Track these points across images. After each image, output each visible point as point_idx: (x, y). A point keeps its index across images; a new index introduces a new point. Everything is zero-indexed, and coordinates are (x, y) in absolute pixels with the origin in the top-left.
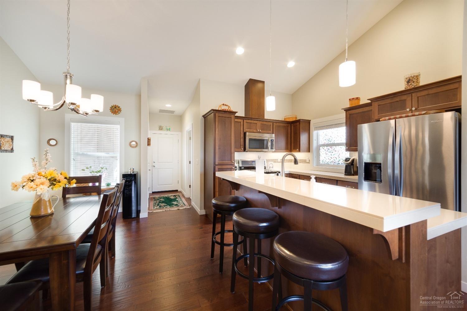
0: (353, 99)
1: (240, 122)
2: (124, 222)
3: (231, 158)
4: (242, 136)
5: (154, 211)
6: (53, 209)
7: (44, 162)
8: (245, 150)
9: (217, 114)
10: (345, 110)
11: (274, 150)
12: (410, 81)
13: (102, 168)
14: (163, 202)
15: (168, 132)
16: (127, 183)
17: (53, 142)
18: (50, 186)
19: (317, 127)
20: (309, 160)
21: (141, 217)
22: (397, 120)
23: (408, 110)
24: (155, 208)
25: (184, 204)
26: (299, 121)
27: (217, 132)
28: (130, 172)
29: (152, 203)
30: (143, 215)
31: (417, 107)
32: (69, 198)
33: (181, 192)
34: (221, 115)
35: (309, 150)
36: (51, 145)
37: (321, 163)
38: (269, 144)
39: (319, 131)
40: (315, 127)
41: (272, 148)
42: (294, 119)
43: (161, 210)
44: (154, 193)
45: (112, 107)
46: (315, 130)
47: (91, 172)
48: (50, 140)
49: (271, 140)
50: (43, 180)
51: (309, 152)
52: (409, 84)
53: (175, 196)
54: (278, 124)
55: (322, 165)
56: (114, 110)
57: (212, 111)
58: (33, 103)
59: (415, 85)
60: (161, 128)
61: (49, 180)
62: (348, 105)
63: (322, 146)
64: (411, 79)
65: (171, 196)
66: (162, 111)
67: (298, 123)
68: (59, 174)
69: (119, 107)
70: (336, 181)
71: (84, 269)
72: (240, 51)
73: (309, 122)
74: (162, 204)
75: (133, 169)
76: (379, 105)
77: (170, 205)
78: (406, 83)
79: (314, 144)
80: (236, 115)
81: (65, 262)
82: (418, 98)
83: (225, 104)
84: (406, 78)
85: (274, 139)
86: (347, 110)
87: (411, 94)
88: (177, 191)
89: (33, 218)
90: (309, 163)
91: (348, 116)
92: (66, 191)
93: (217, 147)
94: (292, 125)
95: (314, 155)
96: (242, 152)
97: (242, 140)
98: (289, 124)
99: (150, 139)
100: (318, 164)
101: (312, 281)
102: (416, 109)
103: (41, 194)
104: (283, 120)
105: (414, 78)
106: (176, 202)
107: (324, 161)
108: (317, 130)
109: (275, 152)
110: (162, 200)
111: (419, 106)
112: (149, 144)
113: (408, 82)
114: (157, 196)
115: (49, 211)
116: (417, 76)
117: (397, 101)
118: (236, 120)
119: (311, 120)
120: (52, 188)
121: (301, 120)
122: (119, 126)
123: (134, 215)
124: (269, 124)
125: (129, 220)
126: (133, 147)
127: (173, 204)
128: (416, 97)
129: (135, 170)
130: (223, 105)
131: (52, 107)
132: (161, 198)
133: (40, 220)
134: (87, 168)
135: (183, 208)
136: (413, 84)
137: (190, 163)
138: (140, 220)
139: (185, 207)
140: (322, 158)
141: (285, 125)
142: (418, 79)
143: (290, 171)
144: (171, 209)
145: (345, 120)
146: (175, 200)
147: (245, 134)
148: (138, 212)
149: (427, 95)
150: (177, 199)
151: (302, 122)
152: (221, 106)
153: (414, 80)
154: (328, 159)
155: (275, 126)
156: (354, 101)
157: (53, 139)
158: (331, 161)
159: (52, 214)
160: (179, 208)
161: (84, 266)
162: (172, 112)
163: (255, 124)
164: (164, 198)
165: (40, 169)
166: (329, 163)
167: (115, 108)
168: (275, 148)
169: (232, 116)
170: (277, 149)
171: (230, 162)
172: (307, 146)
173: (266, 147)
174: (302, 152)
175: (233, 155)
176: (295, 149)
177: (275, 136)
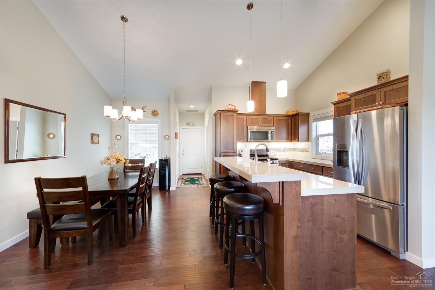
0: (340, 93)
1: (244, 118)
2: (160, 192)
3: (234, 147)
4: (245, 129)
5: (181, 187)
6: (118, 176)
7: (114, 149)
8: (247, 141)
9: (222, 114)
10: (333, 104)
11: (273, 141)
12: (380, 78)
13: (147, 155)
14: (188, 181)
15: (194, 127)
16: (162, 165)
17: (119, 137)
18: (117, 163)
19: (315, 119)
20: (309, 149)
21: (171, 190)
22: (359, 114)
23: (377, 103)
24: (182, 184)
25: (203, 183)
28: (164, 157)
29: (180, 182)
30: (172, 188)
31: (384, 101)
32: (127, 172)
33: (203, 175)
34: (225, 114)
36: (117, 139)
37: (320, 152)
38: (270, 135)
39: (317, 122)
40: (314, 119)
41: (272, 139)
42: (295, 113)
43: (186, 187)
44: (183, 174)
45: (153, 111)
46: (313, 122)
47: (140, 157)
48: (117, 136)
49: (271, 132)
50: (114, 159)
51: (309, 141)
52: (379, 80)
53: (198, 177)
54: (278, 118)
55: (320, 154)
56: (154, 113)
57: (218, 111)
58: (109, 117)
59: (385, 80)
60: (188, 124)
61: (116, 159)
62: (336, 99)
63: (320, 136)
64: (381, 76)
65: (195, 177)
66: (188, 111)
67: (297, 116)
68: (121, 156)
69: (157, 111)
70: (322, 167)
71: (132, 208)
72: (239, 62)
73: (308, 114)
74: (187, 183)
75: (166, 155)
76: (355, 100)
77: (192, 184)
78: (378, 80)
79: (313, 134)
80: (238, 112)
81: (123, 199)
82: (385, 93)
83: (230, 104)
84: (378, 75)
85: (274, 131)
86: (335, 104)
87: (379, 90)
88: (201, 174)
89: (109, 180)
90: (308, 151)
91: (336, 109)
92: (125, 168)
94: (293, 117)
95: (313, 144)
96: (245, 142)
97: (245, 132)
98: (290, 117)
99: (177, 134)
100: (317, 152)
101: (235, 215)
102: (383, 103)
103: (113, 167)
104: (285, 114)
105: (384, 74)
106: (198, 182)
107: (322, 150)
108: (315, 122)
109: (275, 142)
110: (188, 180)
111: (386, 101)
112: (176, 137)
113: (379, 78)
114: (185, 177)
115: (117, 177)
116: (387, 73)
117: (369, 96)
118: (238, 116)
119: (309, 113)
120: (118, 164)
121: (299, 114)
122: (157, 125)
123: (167, 189)
124: (270, 118)
125: (164, 191)
126: (166, 140)
127: (195, 183)
128: (383, 92)
129: (167, 156)
131: (117, 118)
132: (188, 178)
133: (112, 181)
134: (138, 154)
135: (201, 186)
136: (382, 80)
138: (171, 192)
139: (203, 185)
140: (320, 147)
141: (286, 118)
142: (387, 75)
143: (288, 159)
144: (192, 186)
145: (333, 113)
146: (197, 180)
147: (247, 127)
148: (169, 186)
149: (392, 90)
150: (199, 180)
151: (300, 115)
152: (227, 106)
153: (383, 76)
154: (326, 148)
155: (276, 119)
156: (341, 95)
157: (119, 135)
158: (328, 150)
159: (118, 179)
160: (198, 186)
161: (132, 206)
162: (196, 111)
163: (257, 119)
164: (189, 178)
165: (112, 153)
166: (326, 152)
167: (155, 112)
168: (276, 139)
169: (235, 114)
170: (279, 140)
171: (232, 151)
172: (306, 136)
173: (267, 138)
174: (301, 142)
175: (235, 145)
176: (295, 139)
177: (276, 128)
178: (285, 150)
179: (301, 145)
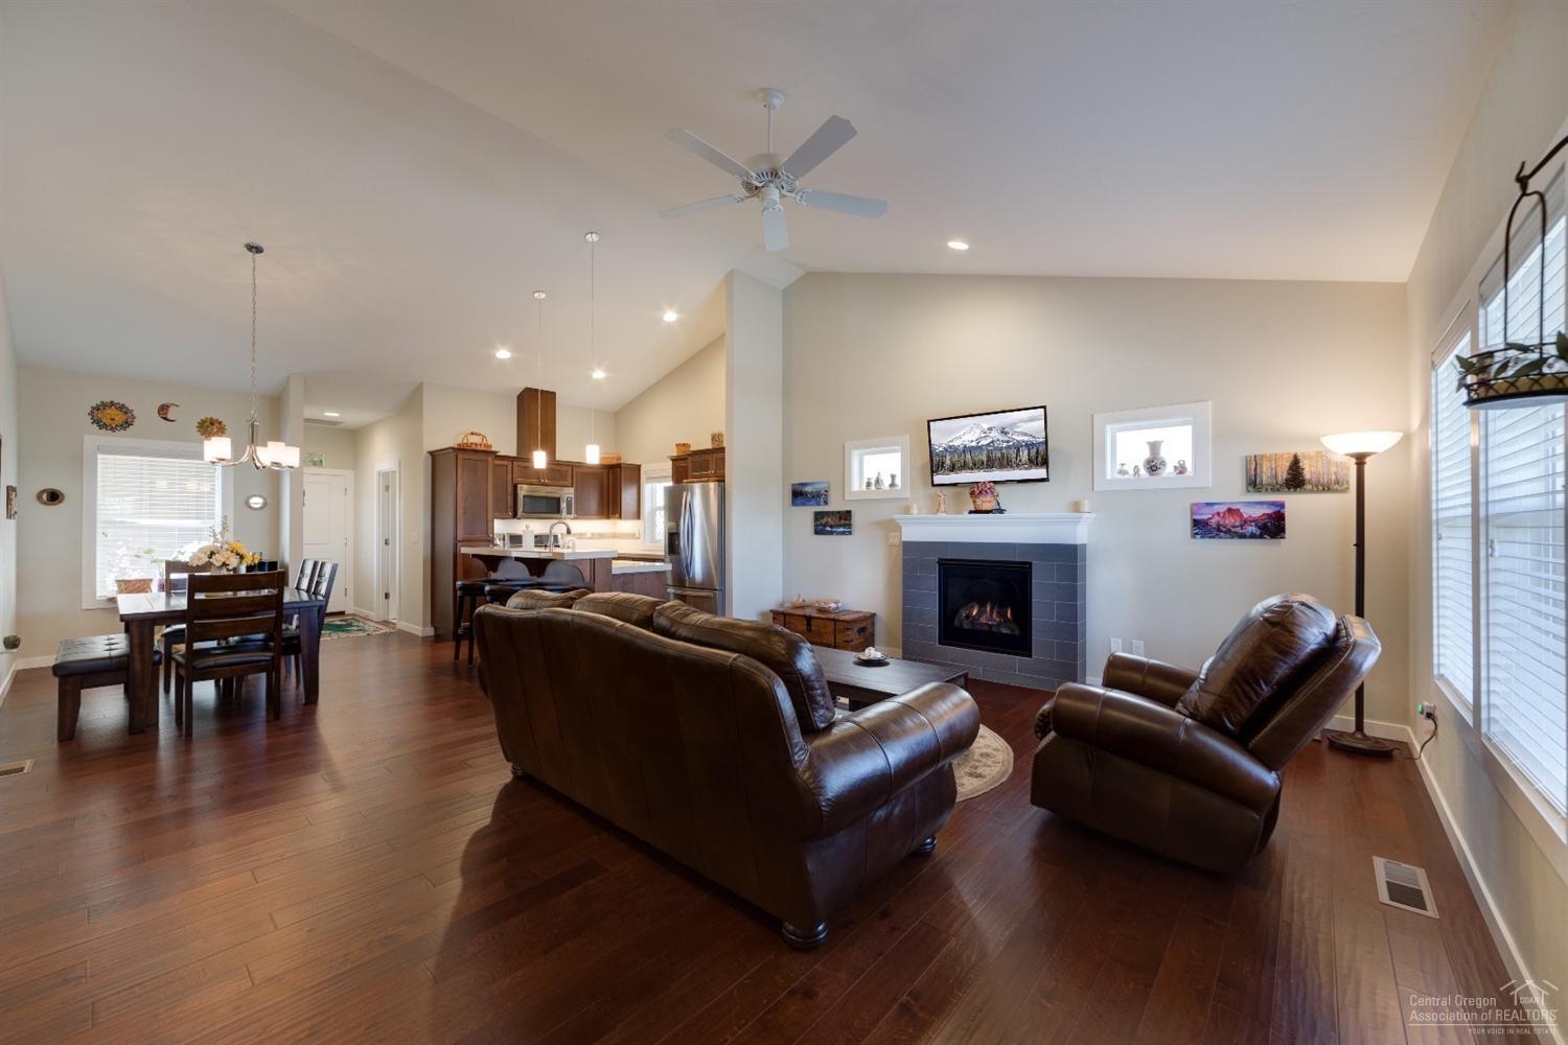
1: (506, 467)
3: (489, 529)
4: (510, 490)
8: (515, 516)
9: (460, 456)
10: (672, 461)
11: (572, 516)
12: (714, 439)
15: (319, 470)
19: (650, 478)
20: (640, 534)
23: (709, 472)
26: (618, 466)
27: (459, 486)
34: (468, 456)
35: (638, 515)
36: (46, 503)
37: (657, 538)
38: (564, 505)
39: (654, 484)
40: (646, 477)
41: (569, 512)
42: (614, 462)
45: (203, 421)
46: (647, 482)
48: (45, 491)
49: (567, 499)
50: (229, 553)
51: (640, 519)
52: (713, 442)
54: (582, 470)
55: (657, 541)
56: (208, 429)
57: (451, 450)
61: (237, 553)
62: (676, 451)
63: (658, 511)
66: (308, 421)
67: (618, 470)
69: (220, 423)
72: (503, 354)
73: (638, 468)
76: (692, 461)
77: (342, 631)
79: (645, 506)
83: (475, 431)
85: (574, 496)
87: (712, 455)
90: (638, 538)
91: (677, 469)
93: (460, 512)
94: (609, 472)
95: (647, 525)
96: (509, 518)
97: (510, 498)
98: (605, 469)
100: (653, 539)
102: (714, 472)
106: (355, 627)
109: (575, 518)
116: (720, 435)
118: (497, 462)
119: (641, 465)
121: (622, 465)
124: (565, 468)
126: (255, 509)
127: (350, 630)
128: (715, 459)
130: (472, 434)
136: (716, 443)
137: (386, 543)
141: (597, 472)
142: (720, 438)
144: (351, 636)
145: (672, 474)
146: (349, 625)
147: (515, 487)
150: (355, 624)
151: (624, 467)
153: (717, 438)
155: (577, 473)
156: (681, 447)
160: (369, 634)
162: (335, 423)
167: (212, 424)
168: (576, 513)
169: (490, 459)
170: (582, 514)
171: (484, 537)
172: (635, 508)
173: (558, 511)
174: (626, 519)
175: (490, 525)
176: (614, 513)
177: (576, 490)
178: (594, 536)
179: (625, 526)
